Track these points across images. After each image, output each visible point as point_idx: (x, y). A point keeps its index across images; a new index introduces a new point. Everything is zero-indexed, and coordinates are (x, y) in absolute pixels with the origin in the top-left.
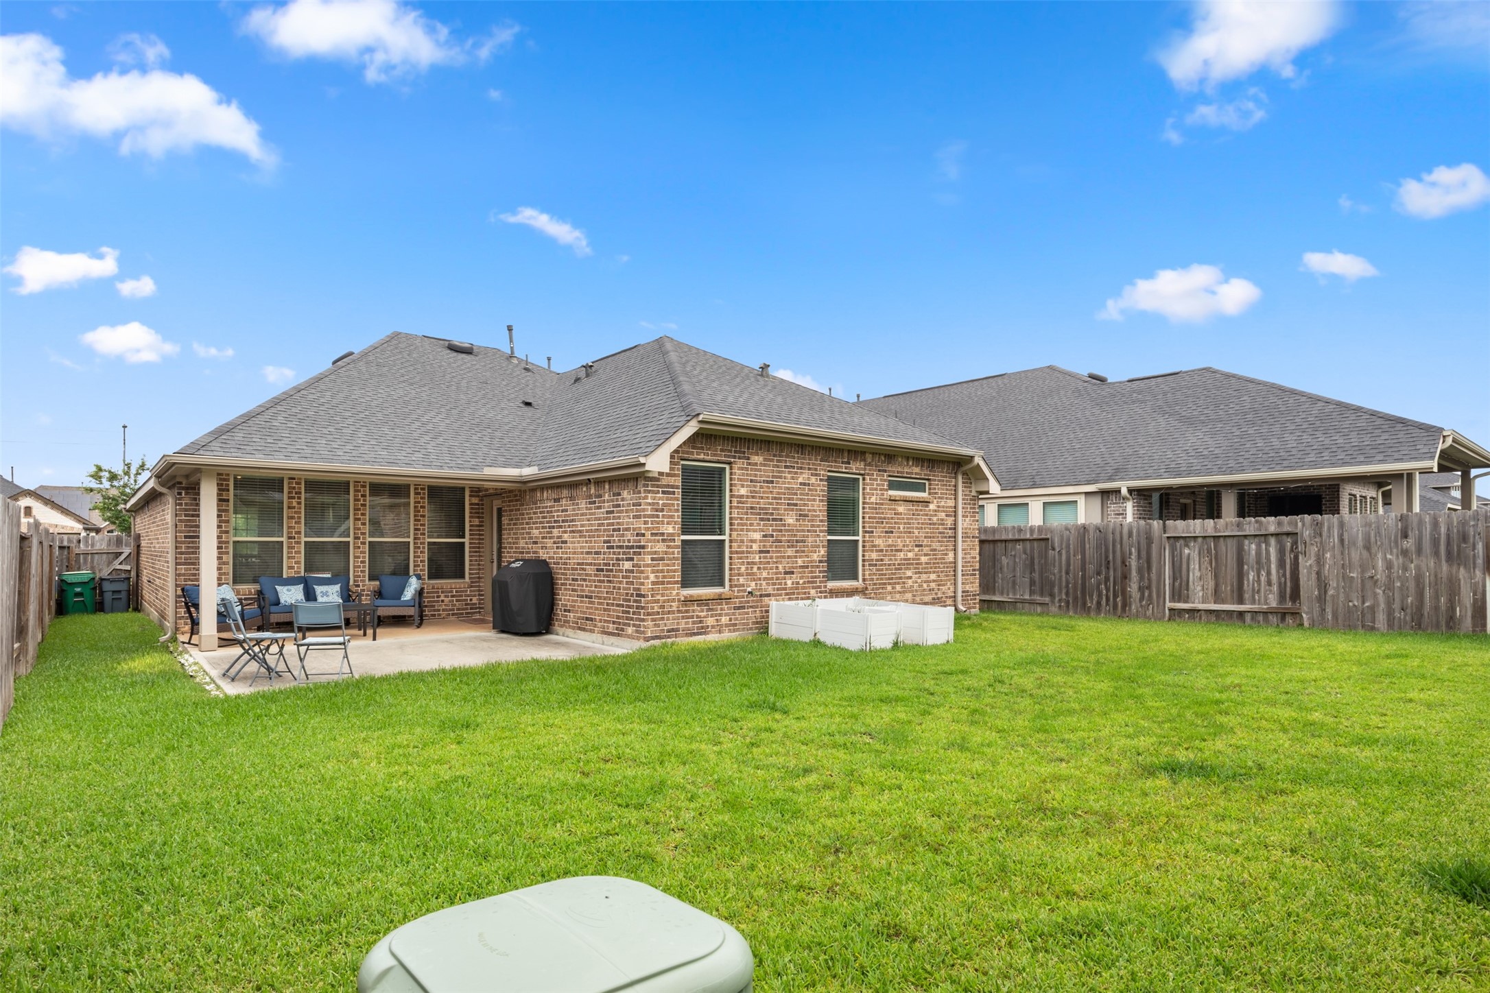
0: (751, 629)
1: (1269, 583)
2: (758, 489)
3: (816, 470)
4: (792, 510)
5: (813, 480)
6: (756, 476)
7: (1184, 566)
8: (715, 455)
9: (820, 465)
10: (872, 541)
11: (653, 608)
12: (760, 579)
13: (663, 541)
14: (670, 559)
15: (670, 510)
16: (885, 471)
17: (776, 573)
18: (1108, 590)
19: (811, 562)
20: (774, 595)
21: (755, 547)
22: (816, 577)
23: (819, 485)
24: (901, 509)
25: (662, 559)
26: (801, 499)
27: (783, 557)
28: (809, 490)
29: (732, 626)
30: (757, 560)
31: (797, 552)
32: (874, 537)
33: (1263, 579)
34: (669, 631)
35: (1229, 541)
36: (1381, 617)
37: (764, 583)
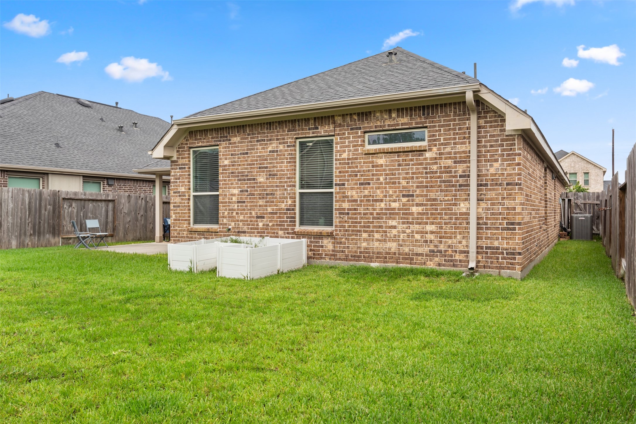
2: (236, 160)
3: (284, 139)
4: (263, 172)
5: (281, 147)
6: (235, 150)
8: (208, 142)
9: (288, 135)
10: (344, 193)
12: (238, 221)
13: (180, 196)
14: (183, 207)
15: (183, 178)
16: (360, 128)
17: (250, 217)
19: (280, 209)
20: (248, 232)
21: (234, 199)
22: (283, 221)
23: (286, 151)
24: (381, 161)
25: (179, 206)
26: (270, 163)
27: (256, 206)
28: (278, 155)
30: (236, 207)
31: (267, 202)
32: (346, 189)
37: (241, 224)
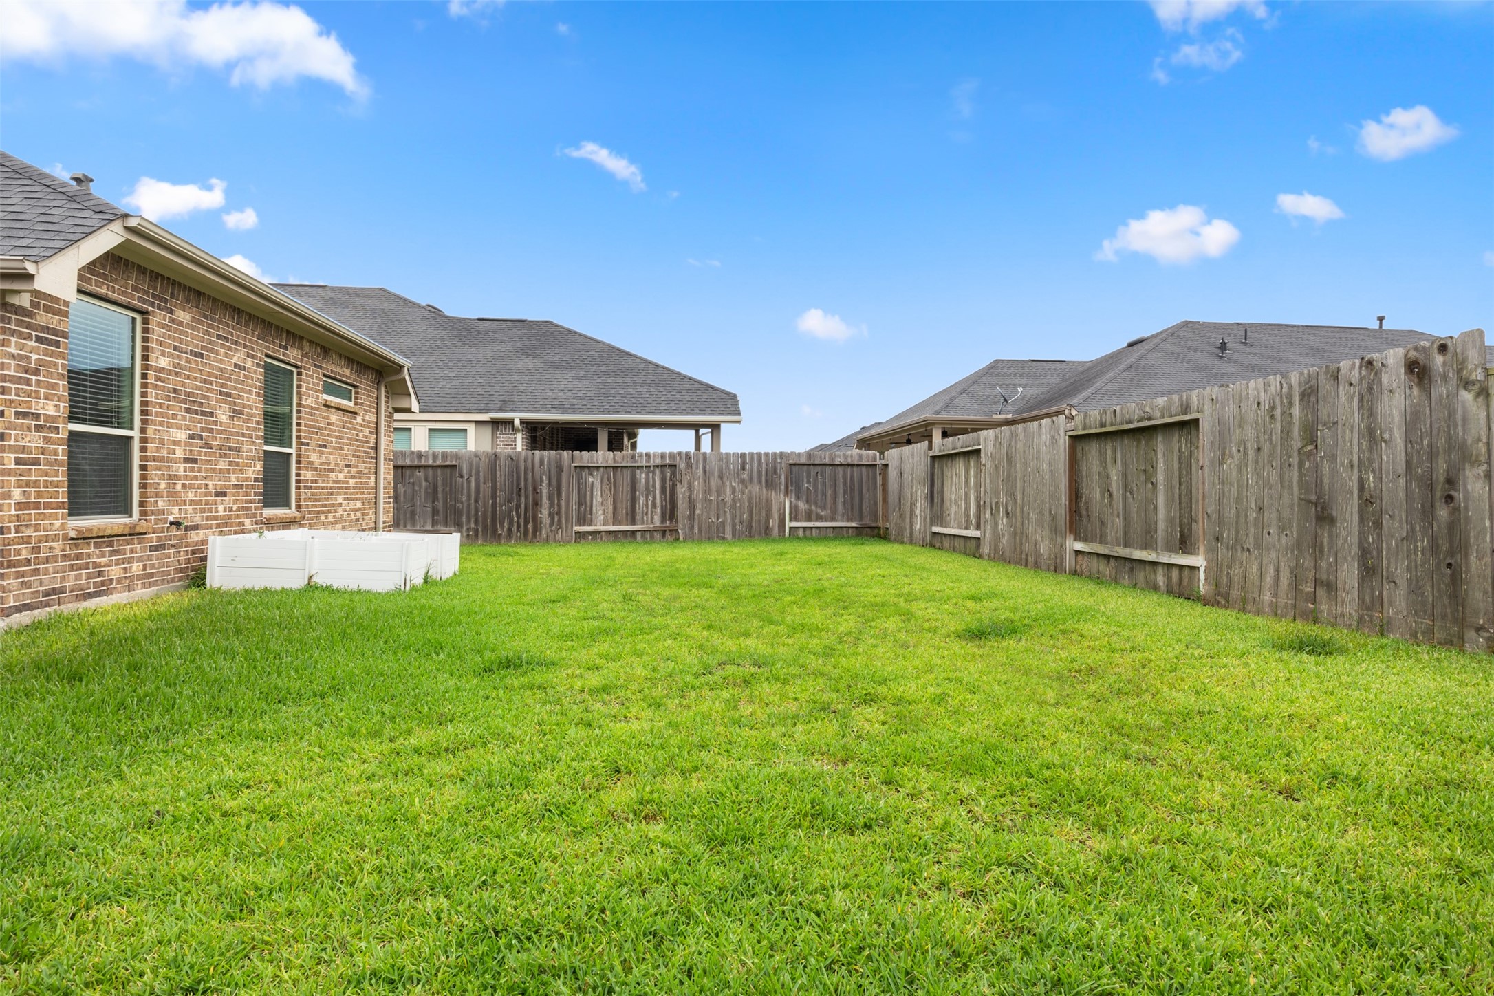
0: (173, 580)
1: (654, 506)
2: (182, 363)
3: (252, 349)
4: (225, 402)
5: (249, 363)
6: (181, 341)
7: (588, 493)
8: (124, 293)
9: (257, 344)
10: (307, 456)
11: (18, 552)
12: (185, 502)
13: (39, 428)
14: (49, 463)
15: (51, 374)
16: (321, 368)
17: (206, 494)
18: (519, 516)
19: (246, 479)
20: (205, 527)
21: (179, 452)
22: (251, 501)
24: (333, 418)
25: (36, 462)
26: (236, 389)
27: (214, 470)
28: (245, 376)
29: (148, 578)
30: (181, 473)
31: (230, 464)
32: (308, 450)
33: (650, 502)
34: (47, 594)
35: (625, 471)
36: (728, 529)
37: (190, 508)
